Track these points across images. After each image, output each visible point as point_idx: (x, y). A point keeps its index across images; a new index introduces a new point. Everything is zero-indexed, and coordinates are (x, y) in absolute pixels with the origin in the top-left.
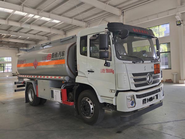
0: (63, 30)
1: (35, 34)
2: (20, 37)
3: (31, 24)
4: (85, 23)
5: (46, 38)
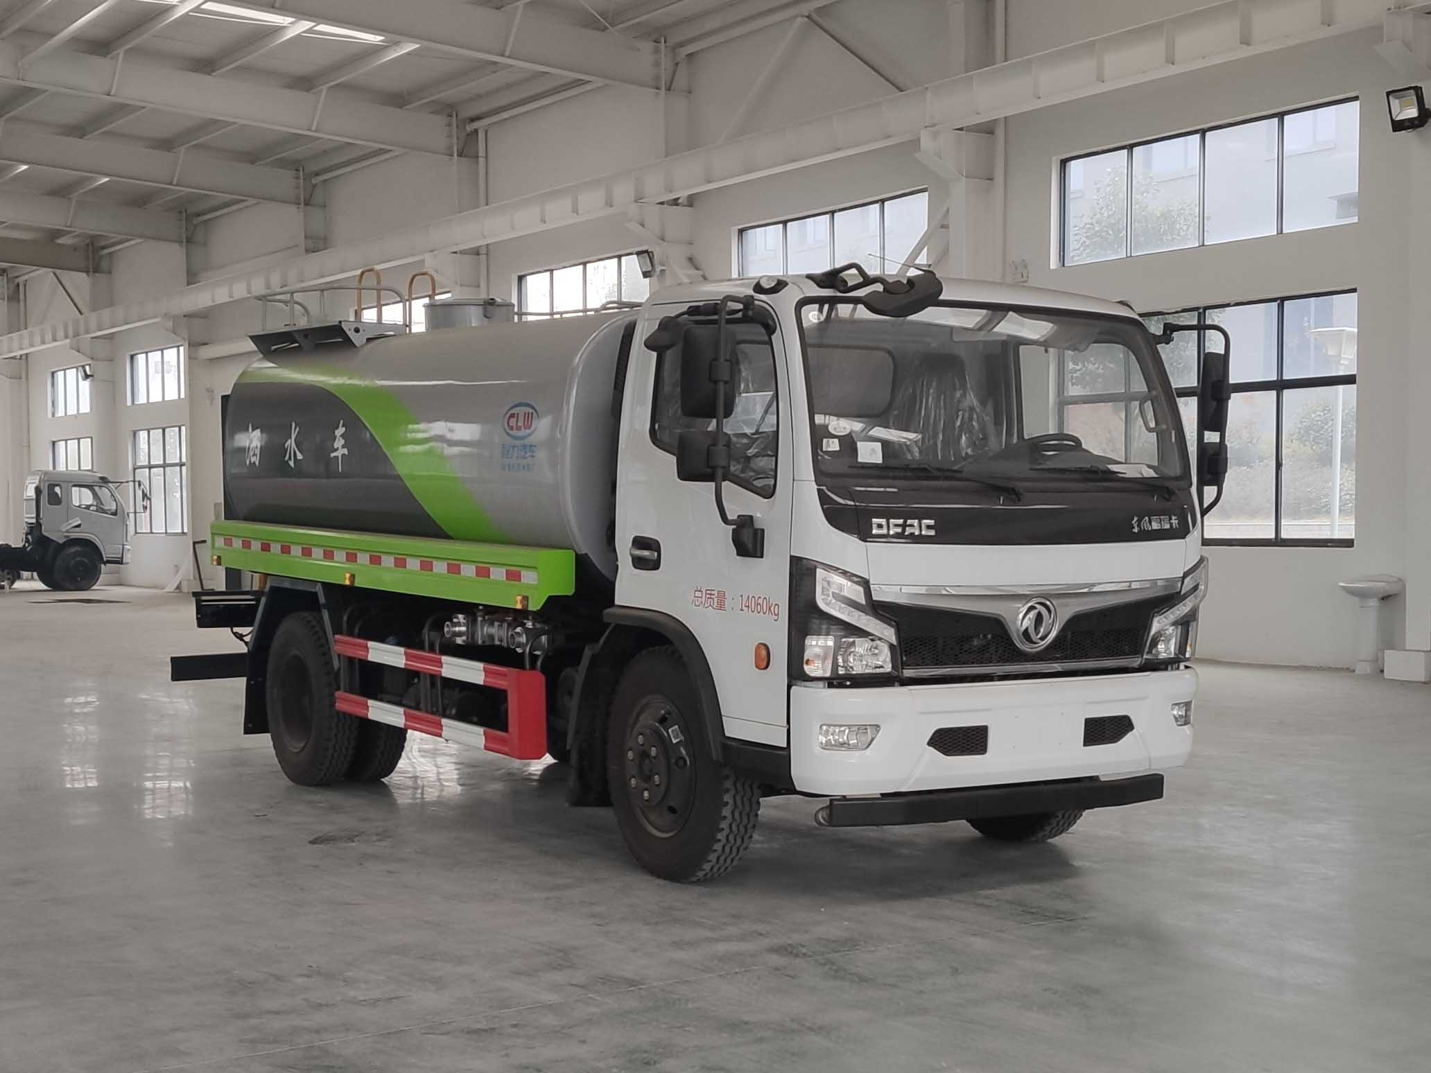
0: (448, 109)
1: (166, 144)
2: (24, 167)
3: (121, 52)
4: (647, 46)
5: (284, 181)
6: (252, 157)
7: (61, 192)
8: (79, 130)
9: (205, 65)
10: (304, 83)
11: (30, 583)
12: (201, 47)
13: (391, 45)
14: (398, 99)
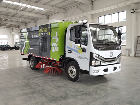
0: (46, 15)
1: (25, 18)
3: (24, 11)
4: (63, 10)
6: (31, 19)
7: (17, 22)
8: (19, 17)
9: (30, 12)
10: (37, 13)
11: (14, 50)
12: (30, 11)
14: (43, 14)
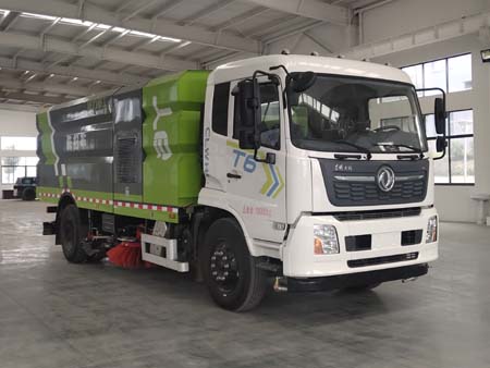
0: (197, 60)
3: (107, 45)
4: (255, 42)
6: (140, 75)
7: (86, 85)
13: (182, 42)
